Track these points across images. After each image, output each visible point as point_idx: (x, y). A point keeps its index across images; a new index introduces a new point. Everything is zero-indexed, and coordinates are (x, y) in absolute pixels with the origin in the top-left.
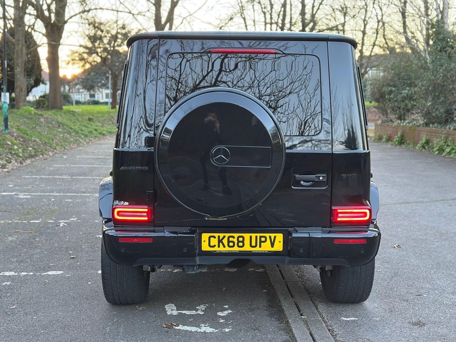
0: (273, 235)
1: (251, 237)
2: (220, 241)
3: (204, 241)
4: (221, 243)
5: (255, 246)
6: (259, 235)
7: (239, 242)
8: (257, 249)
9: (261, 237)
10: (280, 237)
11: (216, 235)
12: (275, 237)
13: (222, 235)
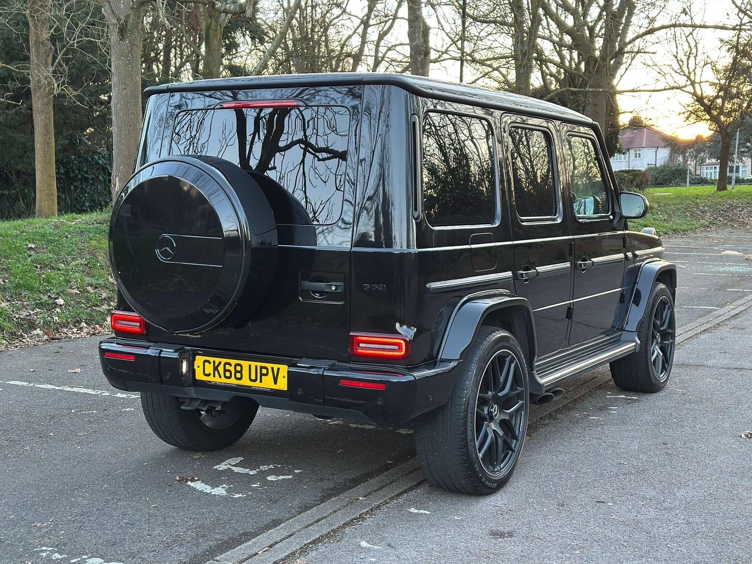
0: (276, 366)
1: (250, 366)
2: (216, 369)
3: (198, 367)
4: (216, 371)
5: (255, 381)
6: (259, 364)
7: (236, 372)
8: (257, 384)
9: (262, 368)
10: (284, 369)
11: (211, 359)
12: (278, 369)
13: (217, 360)
